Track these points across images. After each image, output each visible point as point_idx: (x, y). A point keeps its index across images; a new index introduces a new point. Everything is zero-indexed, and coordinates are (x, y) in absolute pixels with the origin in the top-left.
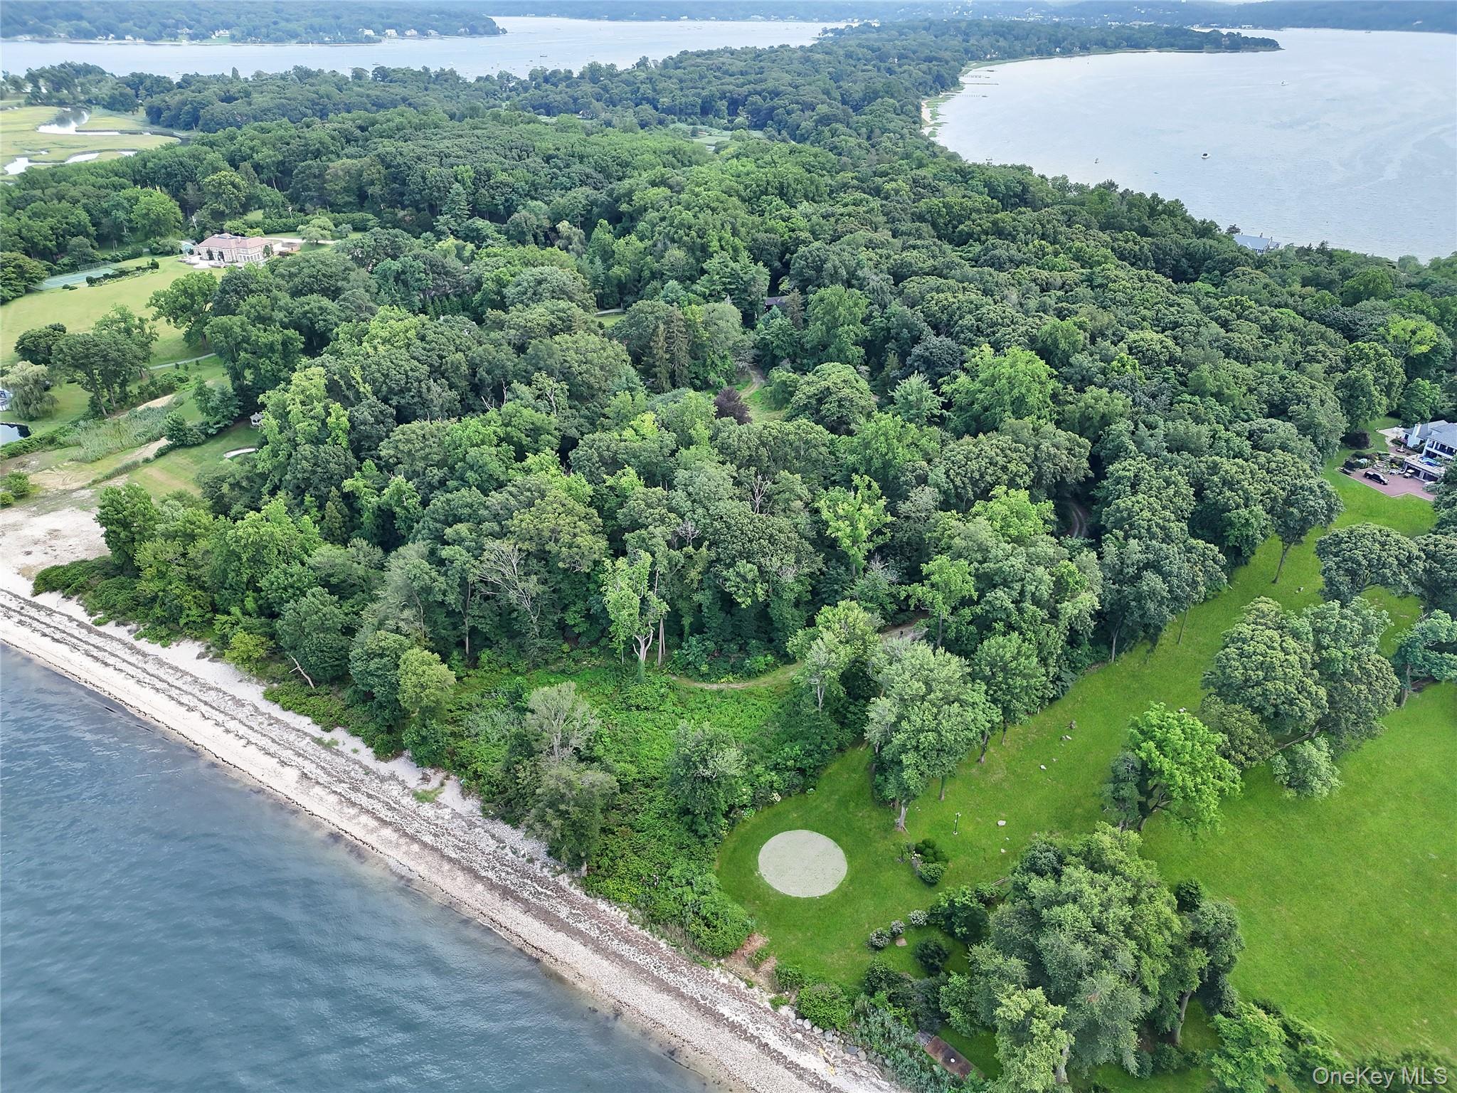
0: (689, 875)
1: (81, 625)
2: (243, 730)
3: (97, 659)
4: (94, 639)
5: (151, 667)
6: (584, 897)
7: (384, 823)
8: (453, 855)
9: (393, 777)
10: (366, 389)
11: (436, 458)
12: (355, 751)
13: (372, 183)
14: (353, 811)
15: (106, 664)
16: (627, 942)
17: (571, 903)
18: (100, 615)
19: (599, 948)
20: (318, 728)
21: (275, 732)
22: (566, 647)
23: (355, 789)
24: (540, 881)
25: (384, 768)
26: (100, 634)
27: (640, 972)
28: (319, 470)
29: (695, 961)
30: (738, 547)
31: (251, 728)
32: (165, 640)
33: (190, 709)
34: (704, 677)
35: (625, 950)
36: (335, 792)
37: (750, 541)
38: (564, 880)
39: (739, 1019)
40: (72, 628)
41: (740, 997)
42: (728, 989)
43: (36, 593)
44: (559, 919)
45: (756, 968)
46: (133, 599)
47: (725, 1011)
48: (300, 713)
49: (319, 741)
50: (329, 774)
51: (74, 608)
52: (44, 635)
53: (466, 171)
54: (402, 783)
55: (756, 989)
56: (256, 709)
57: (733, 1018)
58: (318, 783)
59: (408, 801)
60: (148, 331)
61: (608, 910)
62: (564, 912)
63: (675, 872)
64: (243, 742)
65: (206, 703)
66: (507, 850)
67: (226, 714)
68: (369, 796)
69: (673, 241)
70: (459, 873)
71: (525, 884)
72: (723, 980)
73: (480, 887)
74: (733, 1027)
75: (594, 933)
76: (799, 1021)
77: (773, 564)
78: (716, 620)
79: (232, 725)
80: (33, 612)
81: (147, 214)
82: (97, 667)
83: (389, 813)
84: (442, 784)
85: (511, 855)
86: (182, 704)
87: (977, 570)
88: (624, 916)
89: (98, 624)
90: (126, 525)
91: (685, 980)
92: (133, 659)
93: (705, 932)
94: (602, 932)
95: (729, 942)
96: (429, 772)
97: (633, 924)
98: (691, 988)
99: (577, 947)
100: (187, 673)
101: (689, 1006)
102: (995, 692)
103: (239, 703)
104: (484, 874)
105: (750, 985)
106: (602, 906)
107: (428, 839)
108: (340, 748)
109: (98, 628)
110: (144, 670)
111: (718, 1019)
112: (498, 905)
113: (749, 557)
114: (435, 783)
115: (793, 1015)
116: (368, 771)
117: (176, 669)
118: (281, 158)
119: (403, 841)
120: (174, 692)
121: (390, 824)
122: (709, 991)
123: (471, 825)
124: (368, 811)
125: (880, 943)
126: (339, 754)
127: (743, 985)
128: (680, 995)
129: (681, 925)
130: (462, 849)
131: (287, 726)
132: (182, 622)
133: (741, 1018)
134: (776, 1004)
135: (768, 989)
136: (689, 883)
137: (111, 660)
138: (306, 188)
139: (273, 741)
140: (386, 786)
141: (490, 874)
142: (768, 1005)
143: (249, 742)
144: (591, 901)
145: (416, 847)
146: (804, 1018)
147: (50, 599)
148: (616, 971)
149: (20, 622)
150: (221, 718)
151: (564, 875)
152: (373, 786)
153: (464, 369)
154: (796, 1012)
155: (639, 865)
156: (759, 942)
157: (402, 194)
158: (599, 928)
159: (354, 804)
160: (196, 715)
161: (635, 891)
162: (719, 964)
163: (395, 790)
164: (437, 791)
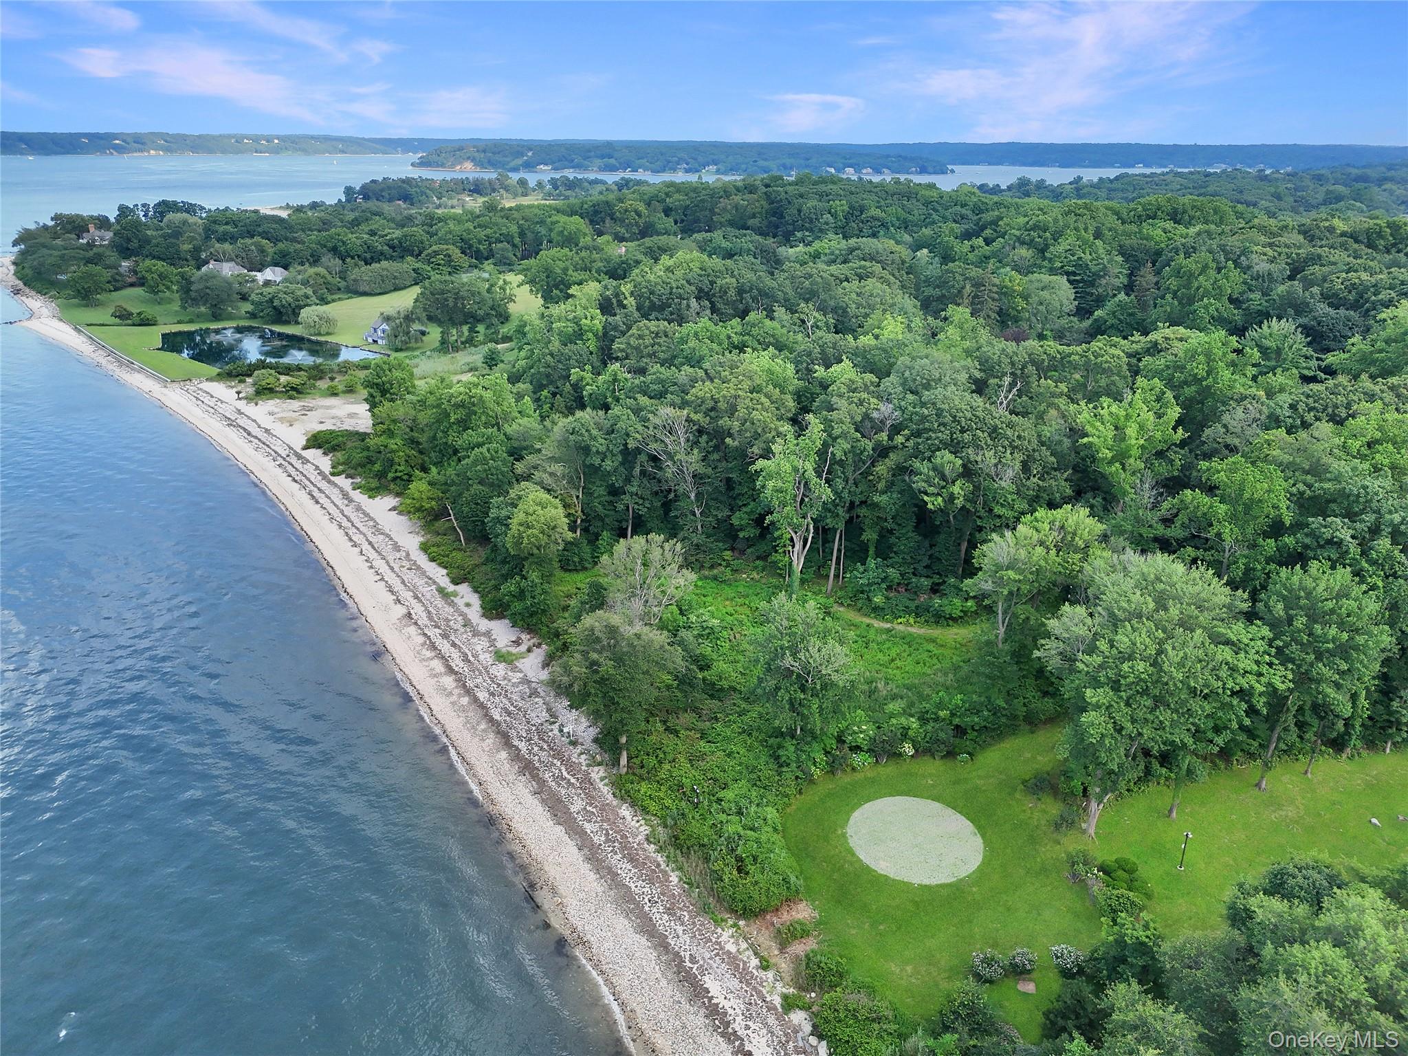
0: (743, 802)
1: (321, 473)
2: (383, 568)
3: (313, 497)
4: (323, 485)
5: (348, 511)
6: (610, 797)
7: (450, 670)
8: (497, 717)
9: (488, 634)
10: (630, 302)
11: (662, 355)
12: (468, 605)
13: (754, 216)
14: (429, 654)
15: (317, 502)
16: (632, 860)
17: (590, 799)
18: (341, 468)
19: (594, 857)
20: (447, 580)
21: (409, 576)
22: (728, 555)
23: (445, 636)
24: (571, 767)
25: (484, 624)
26: (329, 482)
27: (628, 902)
28: (560, 366)
29: (705, 909)
30: (945, 436)
31: (392, 569)
32: (373, 492)
33: (355, 545)
34: (877, 611)
35: (625, 870)
36: (425, 635)
37: (963, 431)
38: (597, 773)
39: (727, 1004)
40: (313, 476)
41: (743, 975)
42: (733, 961)
43: (305, 448)
44: (567, 812)
45: (783, 947)
46: (368, 457)
47: (713, 986)
48: (440, 565)
49: (441, 590)
50: (430, 618)
51: (325, 463)
52: (290, 476)
53: (841, 206)
54: (492, 642)
55: (770, 975)
56: (408, 554)
57: (720, 1000)
58: (416, 623)
59: (487, 658)
60: (508, 291)
61: (629, 818)
62: (577, 806)
63: (729, 794)
64: (379, 577)
65: (370, 543)
66: (556, 727)
67: (379, 553)
68: (454, 645)
69: (1023, 243)
70: (492, 735)
71: (553, 764)
72: (731, 947)
73: (503, 755)
74: (714, 1012)
75: (599, 839)
76: (813, 1040)
77: (987, 459)
78: (906, 540)
79: (379, 564)
80: (293, 460)
81: (562, 231)
82: (309, 503)
83: (461, 665)
84: (529, 650)
85: (556, 732)
86: (351, 540)
87: (1302, 493)
88: (645, 830)
89: (333, 474)
90: (384, 392)
91: (680, 929)
92: (339, 502)
93: (730, 874)
94: (607, 841)
95: (756, 896)
96: (524, 636)
97: (649, 842)
98: (682, 941)
99: (571, 850)
100: (372, 519)
101: (668, 964)
102: (1287, 645)
103: (397, 548)
104: (516, 743)
105: (765, 966)
106: (625, 811)
107: (482, 696)
108: (456, 600)
109: (332, 478)
110: (342, 512)
111: (698, 992)
112: (512, 777)
113: (955, 447)
114: (523, 648)
115: (808, 1028)
116: (467, 623)
117: (366, 514)
118: (688, 202)
119: (456, 691)
120: (352, 531)
121: (456, 673)
122: (704, 953)
123: (534, 693)
124: (443, 657)
125: (986, 972)
126: (452, 604)
127: (755, 962)
128: (661, 944)
129: (707, 859)
130: (509, 714)
131: (424, 573)
132: (391, 475)
133: (732, 1005)
134: (789, 1004)
135: (787, 979)
136: (740, 813)
137: (323, 500)
138: (697, 221)
139: (403, 582)
140: (475, 640)
141: (523, 746)
142: (777, 1001)
143: (382, 579)
144: (615, 803)
145: (465, 700)
146: (821, 1037)
147: (314, 454)
148: (600, 889)
149: (280, 466)
150: (372, 554)
151: (602, 768)
152: (462, 637)
153: (732, 293)
154: (814, 1026)
155: (687, 774)
156: (803, 912)
157: (777, 227)
158: (607, 834)
159: (433, 647)
160: (358, 550)
161: (668, 802)
162: (735, 925)
163: (480, 645)
164: (521, 656)
